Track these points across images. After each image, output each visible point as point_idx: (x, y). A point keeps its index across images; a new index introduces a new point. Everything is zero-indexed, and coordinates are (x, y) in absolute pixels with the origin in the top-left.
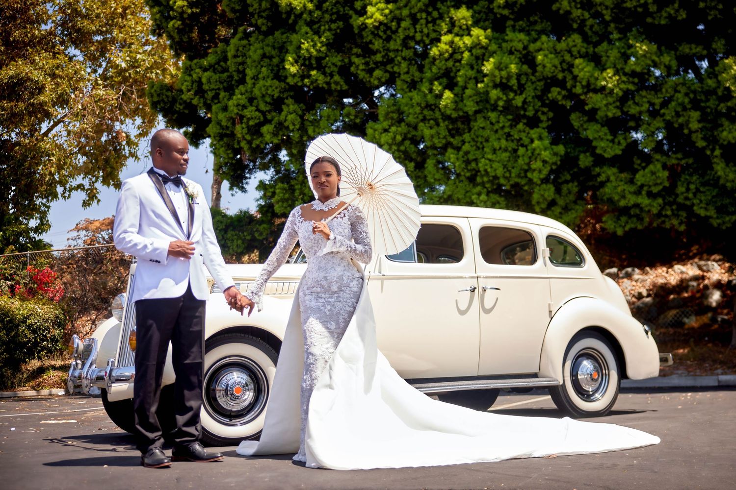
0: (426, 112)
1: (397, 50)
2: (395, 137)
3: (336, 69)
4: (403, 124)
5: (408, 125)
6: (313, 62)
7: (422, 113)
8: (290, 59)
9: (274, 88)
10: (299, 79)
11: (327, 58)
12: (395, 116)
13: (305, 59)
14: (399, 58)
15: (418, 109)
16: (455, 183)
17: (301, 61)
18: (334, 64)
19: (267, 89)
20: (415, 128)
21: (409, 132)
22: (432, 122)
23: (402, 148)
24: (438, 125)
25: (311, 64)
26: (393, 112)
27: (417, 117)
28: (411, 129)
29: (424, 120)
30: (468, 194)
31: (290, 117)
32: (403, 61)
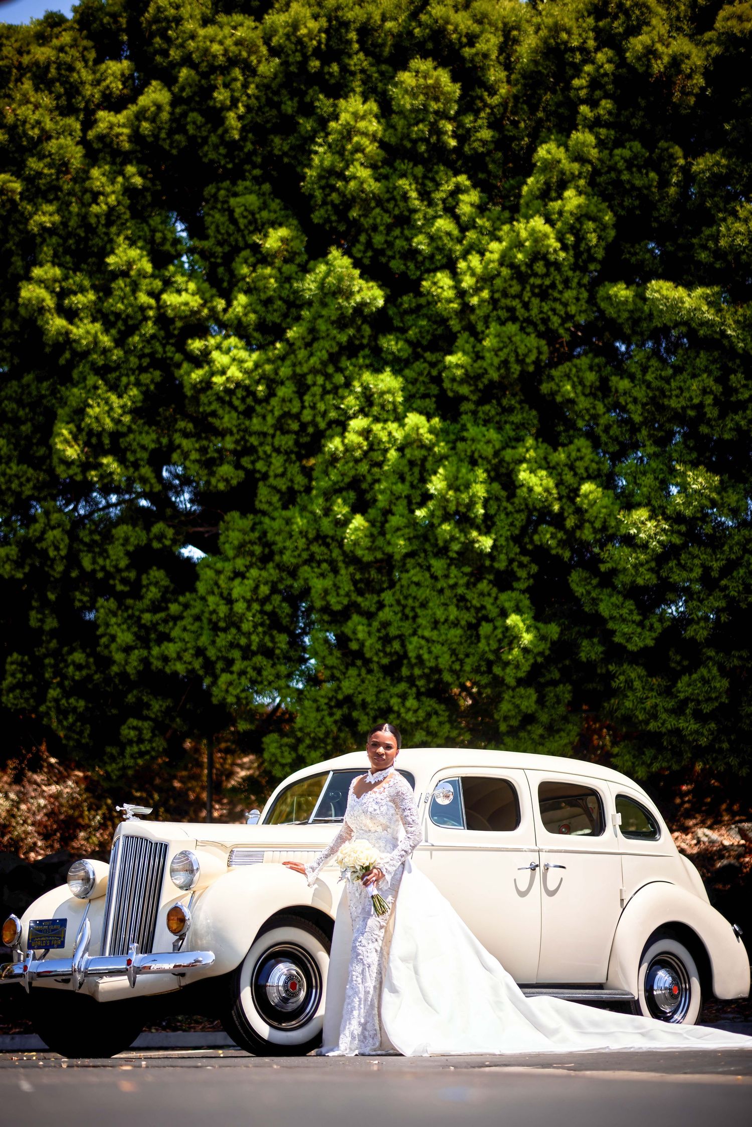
0: (315, 548)
1: (265, 434)
2: (257, 587)
3: (145, 455)
4: (270, 565)
5: (280, 567)
6: (106, 441)
7: (308, 549)
8: (65, 432)
9: (23, 479)
10: (78, 470)
11: (131, 436)
12: (258, 549)
13: (91, 433)
14: (268, 449)
15: (301, 543)
16: (359, 675)
17: (83, 437)
18: (143, 448)
19: (10, 481)
20: (293, 573)
21: (281, 580)
22: (325, 566)
23: (268, 608)
24: (335, 571)
25: (100, 443)
26: (252, 543)
27: (299, 556)
28: (284, 575)
29: (311, 560)
30: (382, 696)
31: (51, 535)
32: (274, 455)
